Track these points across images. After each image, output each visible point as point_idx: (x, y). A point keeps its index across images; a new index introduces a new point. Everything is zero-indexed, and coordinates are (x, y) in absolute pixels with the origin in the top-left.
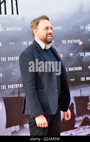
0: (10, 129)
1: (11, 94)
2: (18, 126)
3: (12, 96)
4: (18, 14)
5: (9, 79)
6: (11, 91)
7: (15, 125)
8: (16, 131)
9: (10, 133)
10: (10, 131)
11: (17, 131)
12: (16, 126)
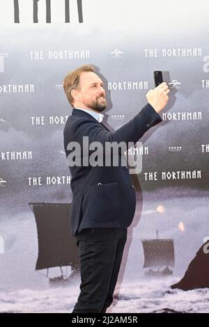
0: (48, 272)
1: (53, 198)
2: (70, 267)
3: (55, 202)
4: (81, 20)
5: (48, 164)
6: (53, 190)
7: (61, 263)
8: (62, 276)
9: (48, 280)
10: (47, 276)
11: (65, 278)
12: (62, 267)
